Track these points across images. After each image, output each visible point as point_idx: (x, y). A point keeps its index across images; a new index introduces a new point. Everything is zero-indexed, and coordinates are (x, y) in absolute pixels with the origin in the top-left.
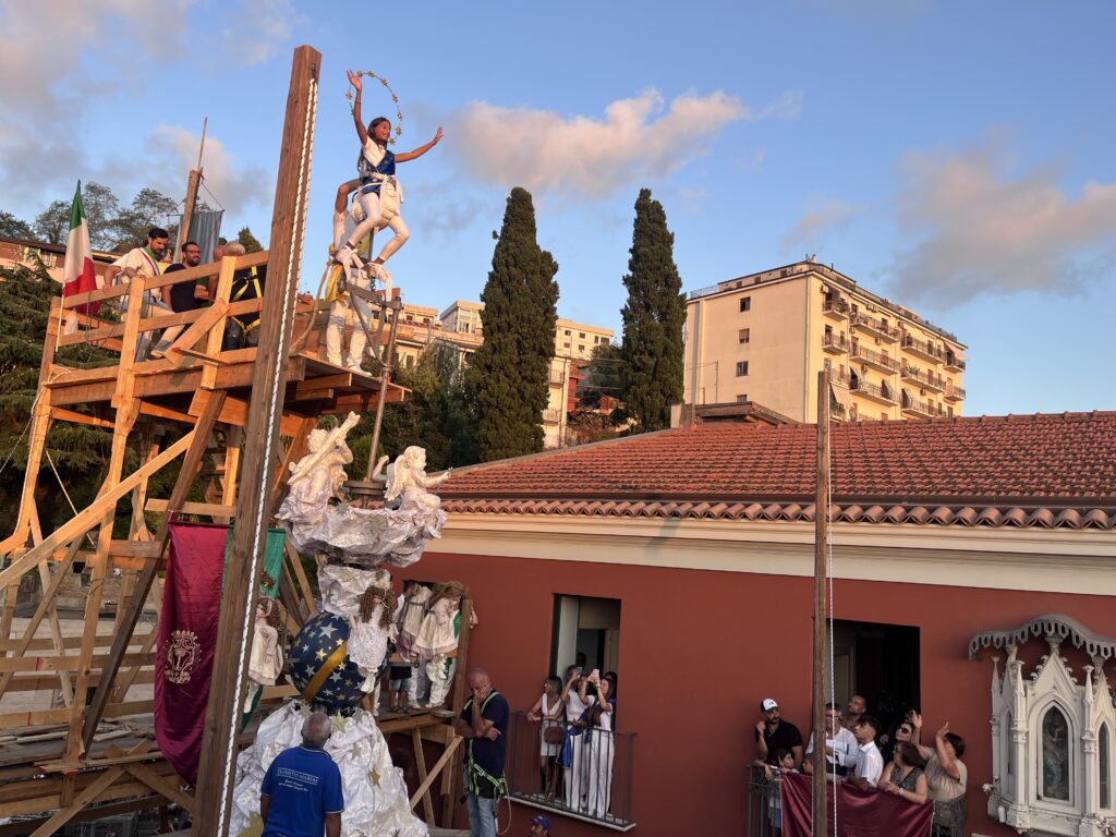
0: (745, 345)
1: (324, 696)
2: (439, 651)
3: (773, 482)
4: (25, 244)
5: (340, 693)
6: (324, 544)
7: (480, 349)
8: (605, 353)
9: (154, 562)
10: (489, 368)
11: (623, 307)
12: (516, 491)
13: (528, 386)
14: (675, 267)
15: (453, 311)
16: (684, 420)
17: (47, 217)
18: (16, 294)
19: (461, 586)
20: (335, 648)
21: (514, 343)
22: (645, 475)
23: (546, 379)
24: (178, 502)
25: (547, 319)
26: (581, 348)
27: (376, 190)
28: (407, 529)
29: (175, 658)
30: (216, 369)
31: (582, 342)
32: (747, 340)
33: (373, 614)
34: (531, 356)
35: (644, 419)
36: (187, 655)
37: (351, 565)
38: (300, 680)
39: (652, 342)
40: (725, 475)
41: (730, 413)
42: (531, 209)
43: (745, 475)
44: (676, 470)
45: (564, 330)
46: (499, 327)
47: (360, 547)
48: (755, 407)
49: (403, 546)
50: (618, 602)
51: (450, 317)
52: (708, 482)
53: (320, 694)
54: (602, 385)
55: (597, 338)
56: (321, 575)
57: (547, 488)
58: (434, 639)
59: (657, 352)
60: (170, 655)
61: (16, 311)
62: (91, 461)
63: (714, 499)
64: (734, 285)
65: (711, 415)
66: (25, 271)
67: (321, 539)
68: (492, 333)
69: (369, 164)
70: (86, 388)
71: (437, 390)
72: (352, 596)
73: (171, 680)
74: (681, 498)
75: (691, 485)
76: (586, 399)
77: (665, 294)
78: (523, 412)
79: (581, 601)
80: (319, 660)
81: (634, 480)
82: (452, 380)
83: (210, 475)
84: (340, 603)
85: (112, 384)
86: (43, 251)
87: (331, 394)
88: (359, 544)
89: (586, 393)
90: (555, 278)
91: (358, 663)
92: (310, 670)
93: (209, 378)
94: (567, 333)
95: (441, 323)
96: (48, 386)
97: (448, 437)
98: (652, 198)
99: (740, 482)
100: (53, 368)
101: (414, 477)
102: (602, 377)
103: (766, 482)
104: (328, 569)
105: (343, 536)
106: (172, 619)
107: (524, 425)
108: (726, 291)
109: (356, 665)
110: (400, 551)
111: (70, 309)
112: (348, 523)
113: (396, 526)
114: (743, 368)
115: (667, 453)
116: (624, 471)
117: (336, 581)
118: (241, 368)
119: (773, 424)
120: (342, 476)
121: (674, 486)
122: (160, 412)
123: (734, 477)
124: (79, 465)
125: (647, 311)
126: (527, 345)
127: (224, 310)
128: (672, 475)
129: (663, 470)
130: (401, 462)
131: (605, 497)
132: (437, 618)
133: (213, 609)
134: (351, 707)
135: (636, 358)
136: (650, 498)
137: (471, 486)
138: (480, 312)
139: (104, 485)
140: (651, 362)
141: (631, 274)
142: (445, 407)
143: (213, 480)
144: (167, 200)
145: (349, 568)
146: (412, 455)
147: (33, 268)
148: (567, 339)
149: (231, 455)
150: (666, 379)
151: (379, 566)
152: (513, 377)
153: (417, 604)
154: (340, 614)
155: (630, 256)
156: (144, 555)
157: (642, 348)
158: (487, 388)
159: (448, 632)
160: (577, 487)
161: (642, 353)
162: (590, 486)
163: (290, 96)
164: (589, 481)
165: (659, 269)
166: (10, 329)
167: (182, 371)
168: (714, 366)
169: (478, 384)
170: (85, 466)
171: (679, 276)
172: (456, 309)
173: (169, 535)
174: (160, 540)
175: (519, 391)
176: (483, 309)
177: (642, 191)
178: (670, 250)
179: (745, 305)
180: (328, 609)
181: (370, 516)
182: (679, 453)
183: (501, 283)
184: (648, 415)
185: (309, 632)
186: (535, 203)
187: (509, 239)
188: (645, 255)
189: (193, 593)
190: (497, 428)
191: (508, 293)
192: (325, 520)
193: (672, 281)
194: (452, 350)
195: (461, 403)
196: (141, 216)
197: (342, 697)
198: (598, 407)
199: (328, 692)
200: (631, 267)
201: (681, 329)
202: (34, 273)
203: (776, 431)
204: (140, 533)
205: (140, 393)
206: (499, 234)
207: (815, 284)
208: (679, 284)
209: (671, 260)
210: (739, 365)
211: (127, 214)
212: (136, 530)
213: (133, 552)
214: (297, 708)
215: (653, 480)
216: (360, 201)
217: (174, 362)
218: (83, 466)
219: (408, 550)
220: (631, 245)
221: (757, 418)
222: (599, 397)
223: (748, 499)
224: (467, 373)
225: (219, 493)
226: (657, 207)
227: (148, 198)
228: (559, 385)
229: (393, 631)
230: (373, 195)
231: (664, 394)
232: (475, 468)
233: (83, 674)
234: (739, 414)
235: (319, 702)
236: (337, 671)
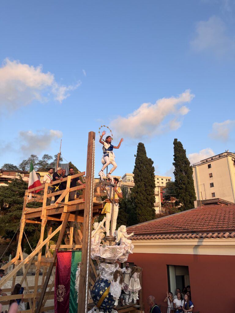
0: (212, 178)
1: (103, 306)
2: (136, 290)
3: (231, 225)
4: (16, 172)
5: (107, 305)
6: (100, 257)
7: (134, 187)
8: (169, 184)
9: (53, 264)
10: (137, 192)
11: (174, 171)
12: (151, 232)
13: (149, 197)
14: (187, 159)
15: (125, 176)
16: (199, 205)
17: (22, 164)
18: (15, 186)
19: (141, 268)
20: (105, 290)
21: (144, 185)
22: (190, 224)
23: (154, 194)
24: (59, 245)
25: (152, 177)
26: (162, 183)
27: (108, 155)
28: (123, 251)
29: (59, 293)
30: (67, 207)
31: (162, 181)
32: (212, 176)
33: (118, 279)
34: (149, 188)
35: (185, 204)
36: (62, 292)
37: (108, 263)
38: (95, 301)
39: (184, 181)
40: (215, 223)
41: (212, 202)
42: (144, 148)
43: (221, 223)
44: (199, 222)
45: (157, 178)
46: (139, 181)
47: (110, 258)
48: (220, 200)
49: (122, 256)
50: (188, 267)
51: (124, 178)
52: (210, 226)
53: (102, 306)
54: (170, 193)
55: (166, 180)
56: (99, 266)
57: (160, 231)
58: (134, 286)
59: (186, 183)
60: (58, 292)
61: (15, 190)
62: (33, 229)
63: (213, 232)
64: (205, 161)
65: (207, 203)
66: (17, 179)
67: (99, 256)
68: (137, 182)
69: (105, 149)
70: (34, 214)
71: (123, 200)
72: (109, 273)
73: (58, 300)
74: (203, 232)
75: (205, 227)
76: (166, 198)
77: (186, 167)
78: (148, 205)
79: (175, 267)
80: (101, 294)
81: (187, 226)
82: (127, 196)
83: (66, 235)
84: (106, 275)
85: (41, 212)
86: (21, 173)
87: (98, 211)
88: (110, 257)
89: (166, 196)
90: (153, 165)
91: (113, 296)
92: (98, 298)
93: (65, 209)
94: (158, 179)
95: (122, 180)
96: (24, 214)
97: (127, 213)
98: (178, 141)
99: (220, 225)
100: (26, 209)
101: (123, 235)
102: (170, 191)
103: (229, 225)
104: (101, 264)
105: (105, 254)
106: (58, 282)
107: (149, 208)
108: (203, 163)
109: (112, 296)
110: (121, 258)
111: (30, 193)
112: (106, 250)
113: (119, 250)
114: (212, 185)
115: (195, 216)
116: (183, 223)
117: (104, 268)
118: (74, 206)
119: (226, 204)
120: (103, 235)
121: (200, 228)
122: (53, 219)
123: (218, 223)
124: (30, 230)
125: (181, 172)
126: (147, 185)
127: (69, 190)
128: (198, 224)
129: (195, 222)
130: (119, 230)
131: (179, 233)
132: (134, 279)
133: (69, 277)
134: (111, 309)
135: (180, 186)
136: (193, 232)
137: (137, 231)
138: (133, 177)
139: (39, 241)
140: (184, 187)
141: (175, 162)
142: (126, 205)
143: (66, 236)
144: (50, 156)
145: (107, 264)
146: (122, 228)
147: (19, 179)
148: (158, 181)
149: (71, 229)
150: (190, 191)
151: (116, 262)
152: (144, 194)
153: (127, 274)
154: (106, 279)
155: (174, 157)
156: (50, 262)
157: (181, 183)
158: (137, 198)
159: (138, 284)
160: (169, 230)
161: (181, 184)
162: (173, 230)
163: (88, 144)
164: (173, 228)
165: (183, 160)
166: (13, 195)
167: (58, 208)
168: (203, 185)
169: (135, 197)
170: (32, 230)
171: (189, 161)
172: (126, 176)
173: (56, 256)
174: (54, 257)
175: (147, 198)
176: (134, 176)
177: (175, 139)
178: (185, 154)
179: (209, 166)
180: (102, 277)
181: (112, 248)
182: (199, 216)
183: (138, 168)
184: (186, 202)
185: (97, 285)
186: (145, 146)
187: (139, 156)
188: (178, 156)
189: (63, 273)
190: (141, 210)
191: (140, 171)
192: (100, 250)
193: (187, 162)
194: (126, 188)
195: (130, 203)
196: (44, 161)
197: (108, 307)
198: (170, 200)
199: (104, 305)
200: (175, 160)
201: (192, 176)
202: (19, 180)
203: (228, 207)
204: (48, 254)
205: (48, 214)
206: (136, 155)
207: (230, 158)
208: (189, 163)
209: (186, 157)
210: (211, 184)
211: (41, 161)
212: (47, 253)
213: (47, 261)
214: (95, 310)
215: (193, 226)
216: (104, 159)
217: (56, 205)
218: (31, 230)
219: (124, 257)
220: (174, 154)
221: (222, 203)
222: (170, 197)
223: (225, 231)
224: (131, 194)
225: (68, 240)
226: (180, 143)
227: (46, 156)
228: (158, 195)
229: (123, 285)
230: (107, 157)
231: (190, 196)
232: (138, 225)
233: (34, 299)
234: (215, 202)
235: (101, 308)
236: (106, 298)
